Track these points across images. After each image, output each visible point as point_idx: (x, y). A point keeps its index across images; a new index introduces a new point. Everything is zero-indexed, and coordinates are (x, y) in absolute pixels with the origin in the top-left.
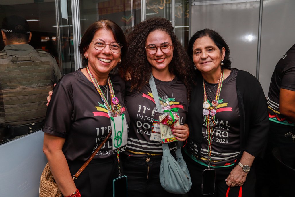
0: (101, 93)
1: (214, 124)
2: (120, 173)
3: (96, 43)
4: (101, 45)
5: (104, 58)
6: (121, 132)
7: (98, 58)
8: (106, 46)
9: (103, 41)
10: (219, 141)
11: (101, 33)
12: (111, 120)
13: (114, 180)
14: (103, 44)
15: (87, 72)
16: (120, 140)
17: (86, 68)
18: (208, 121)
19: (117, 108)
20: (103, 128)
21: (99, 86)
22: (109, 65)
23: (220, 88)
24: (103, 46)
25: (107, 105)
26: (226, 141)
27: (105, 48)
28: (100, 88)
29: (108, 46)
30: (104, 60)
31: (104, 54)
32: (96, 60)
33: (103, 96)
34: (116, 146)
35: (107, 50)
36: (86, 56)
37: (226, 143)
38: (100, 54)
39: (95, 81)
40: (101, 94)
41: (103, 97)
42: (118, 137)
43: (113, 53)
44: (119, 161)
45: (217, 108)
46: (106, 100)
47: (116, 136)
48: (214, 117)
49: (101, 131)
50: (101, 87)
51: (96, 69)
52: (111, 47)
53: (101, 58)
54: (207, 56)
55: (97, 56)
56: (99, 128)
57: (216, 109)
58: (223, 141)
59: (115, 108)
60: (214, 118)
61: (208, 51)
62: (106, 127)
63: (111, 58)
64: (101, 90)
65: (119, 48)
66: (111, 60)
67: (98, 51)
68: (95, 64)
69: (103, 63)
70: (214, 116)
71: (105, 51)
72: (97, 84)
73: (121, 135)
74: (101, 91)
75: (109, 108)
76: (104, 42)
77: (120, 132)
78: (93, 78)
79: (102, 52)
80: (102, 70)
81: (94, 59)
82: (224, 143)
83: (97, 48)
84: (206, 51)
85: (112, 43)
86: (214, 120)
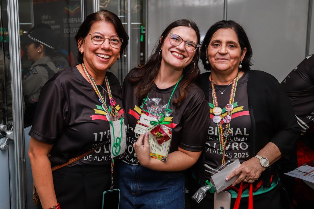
0: (98, 93)
1: (229, 133)
2: (112, 185)
3: (94, 37)
4: (99, 39)
5: (102, 54)
6: (120, 138)
7: (96, 54)
8: (105, 40)
9: (101, 34)
10: (237, 156)
11: (100, 26)
12: (110, 125)
13: (105, 192)
14: (101, 38)
15: (83, 69)
16: (118, 147)
17: (82, 65)
18: (221, 130)
19: (114, 110)
20: (101, 133)
21: (96, 86)
22: (108, 61)
23: (234, 89)
24: (102, 40)
25: (105, 107)
26: (246, 155)
27: (103, 42)
28: (97, 88)
29: (107, 41)
30: (103, 56)
31: (103, 49)
32: (93, 55)
33: (100, 96)
34: (115, 154)
35: (106, 45)
36: (81, 52)
37: (246, 157)
38: (98, 49)
39: (92, 80)
40: (98, 95)
41: (100, 98)
42: (117, 144)
43: (113, 48)
44: (112, 170)
45: (231, 113)
46: (103, 101)
47: (115, 142)
48: (229, 125)
49: (99, 136)
50: (98, 86)
51: (94, 66)
52: (111, 41)
53: (99, 54)
54: (227, 52)
55: (94, 51)
56: (97, 133)
57: (231, 115)
58: (243, 155)
59: (113, 111)
60: (229, 127)
61: (229, 46)
62: (105, 132)
63: (110, 54)
64: (98, 90)
65: (119, 43)
66: (110, 57)
67: (96, 46)
68: (93, 61)
69: (101, 59)
70: (229, 123)
71: (104, 45)
72: (94, 83)
73: (120, 141)
74: (99, 92)
75: (107, 110)
76: (103, 36)
77: (118, 138)
78: (89, 76)
79: (100, 47)
80: (101, 67)
81: (92, 54)
82: (245, 157)
83: (95, 43)
84: (226, 46)
85: (111, 37)
86: (229, 128)
